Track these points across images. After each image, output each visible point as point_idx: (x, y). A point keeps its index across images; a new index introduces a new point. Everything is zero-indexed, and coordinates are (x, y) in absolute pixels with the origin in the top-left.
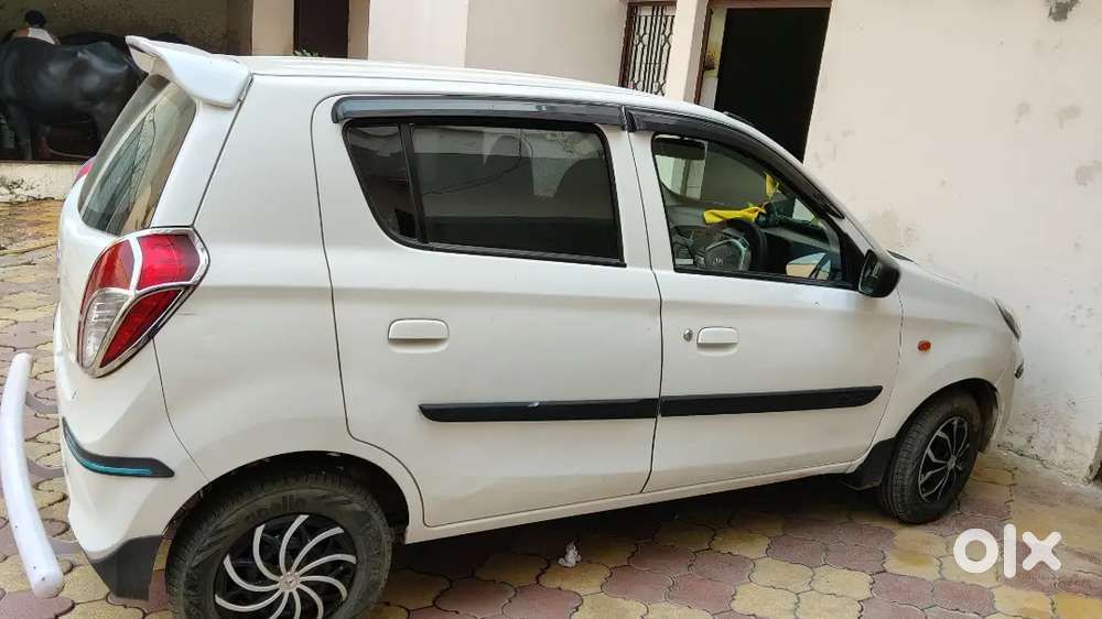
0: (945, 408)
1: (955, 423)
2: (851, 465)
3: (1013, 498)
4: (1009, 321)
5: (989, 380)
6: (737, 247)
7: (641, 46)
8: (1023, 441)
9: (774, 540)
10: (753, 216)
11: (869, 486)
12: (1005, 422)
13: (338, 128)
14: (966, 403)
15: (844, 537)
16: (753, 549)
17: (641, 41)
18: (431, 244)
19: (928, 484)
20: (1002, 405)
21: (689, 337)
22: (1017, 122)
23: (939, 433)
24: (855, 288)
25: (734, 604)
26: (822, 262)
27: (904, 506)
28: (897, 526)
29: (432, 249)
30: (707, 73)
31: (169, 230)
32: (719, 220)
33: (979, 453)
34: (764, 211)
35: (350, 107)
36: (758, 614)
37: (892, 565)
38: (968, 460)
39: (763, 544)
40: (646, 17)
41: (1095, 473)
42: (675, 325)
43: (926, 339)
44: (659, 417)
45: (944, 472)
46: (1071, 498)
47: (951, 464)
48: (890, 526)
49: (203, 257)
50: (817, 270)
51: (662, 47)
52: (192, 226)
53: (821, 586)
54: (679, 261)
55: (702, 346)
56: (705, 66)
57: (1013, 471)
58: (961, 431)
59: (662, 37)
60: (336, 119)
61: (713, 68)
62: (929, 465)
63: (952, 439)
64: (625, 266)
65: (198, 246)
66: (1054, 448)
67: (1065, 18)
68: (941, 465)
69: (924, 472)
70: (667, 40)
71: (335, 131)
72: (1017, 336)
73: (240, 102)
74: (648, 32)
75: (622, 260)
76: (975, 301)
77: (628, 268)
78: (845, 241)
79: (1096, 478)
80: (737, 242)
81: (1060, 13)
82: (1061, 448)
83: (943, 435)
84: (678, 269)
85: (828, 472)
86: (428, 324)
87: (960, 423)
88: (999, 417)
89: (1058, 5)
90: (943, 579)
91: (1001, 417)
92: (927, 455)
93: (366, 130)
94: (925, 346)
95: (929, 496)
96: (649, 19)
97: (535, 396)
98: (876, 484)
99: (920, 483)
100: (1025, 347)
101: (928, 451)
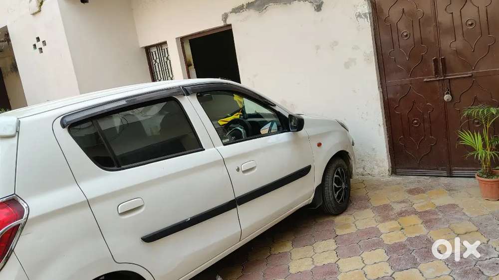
0: (334, 165)
1: (339, 170)
2: (309, 200)
3: (368, 191)
4: (343, 126)
5: (345, 150)
6: (239, 130)
7: (157, 64)
8: (362, 170)
9: (293, 241)
10: (238, 117)
11: (318, 206)
12: (355, 164)
13: (66, 130)
14: (340, 162)
15: (318, 229)
16: (287, 248)
17: (155, 61)
18: (123, 167)
19: (339, 197)
20: (352, 158)
21: (238, 170)
22: (317, 52)
23: (335, 176)
24: (289, 131)
25: (290, 271)
26: (272, 125)
27: (333, 209)
28: (334, 217)
29: (124, 169)
30: (189, 68)
31: (4, 199)
32: (227, 123)
33: (351, 179)
34: (241, 114)
35: (68, 119)
36: (301, 271)
37: (339, 232)
38: (348, 183)
39: (289, 244)
40: (155, 52)
41: (390, 172)
42: (232, 167)
43: (318, 142)
44: (238, 206)
45: (342, 190)
46: (386, 184)
47: (344, 186)
48: (331, 218)
49: (24, 206)
50: (270, 130)
51: (166, 62)
52: (15, 193)
53: (318, 250)
54: (224, 141)
55: (244, 172)
56: (188, 65)
57: (363, 182)
58: (342, 172)
59: (165, 59)
60: (64, 127)
61: (191, 65)
62: (336, 189)
63: (340, 177)
64: (204, 150)
65: (21, 202)
66: (373, 168)
67: (321, 10)
68: (341, 187)
69: (336, 193)
70: (167, 59)
71: (65, 132)
72: (348, 130)
73: (18, 132)
74: (158, 57)
75: (202, 147)
76: (330, 122)
77: (206, 150)
78: (278, 115)
79: (391, 174)
80: (238, 128)
81: (319, 8)
82: (376, 167)
83: (337, 176)
84: (225, 144)
85: (302, 206)
86: (136, 201)
87: (341, 170)
88: (353, 163)
89: (317, 6)
90: (359, 229)
91: (353, 162)
92: (335, 186)
93: (78, 127)
94: (319, 145)
95: (341, 201)
96: (156, 52)
97: (187, 216)
98: (321, 204)
99: (336, 197)
100: (352, 134)
101: (334, 184)
